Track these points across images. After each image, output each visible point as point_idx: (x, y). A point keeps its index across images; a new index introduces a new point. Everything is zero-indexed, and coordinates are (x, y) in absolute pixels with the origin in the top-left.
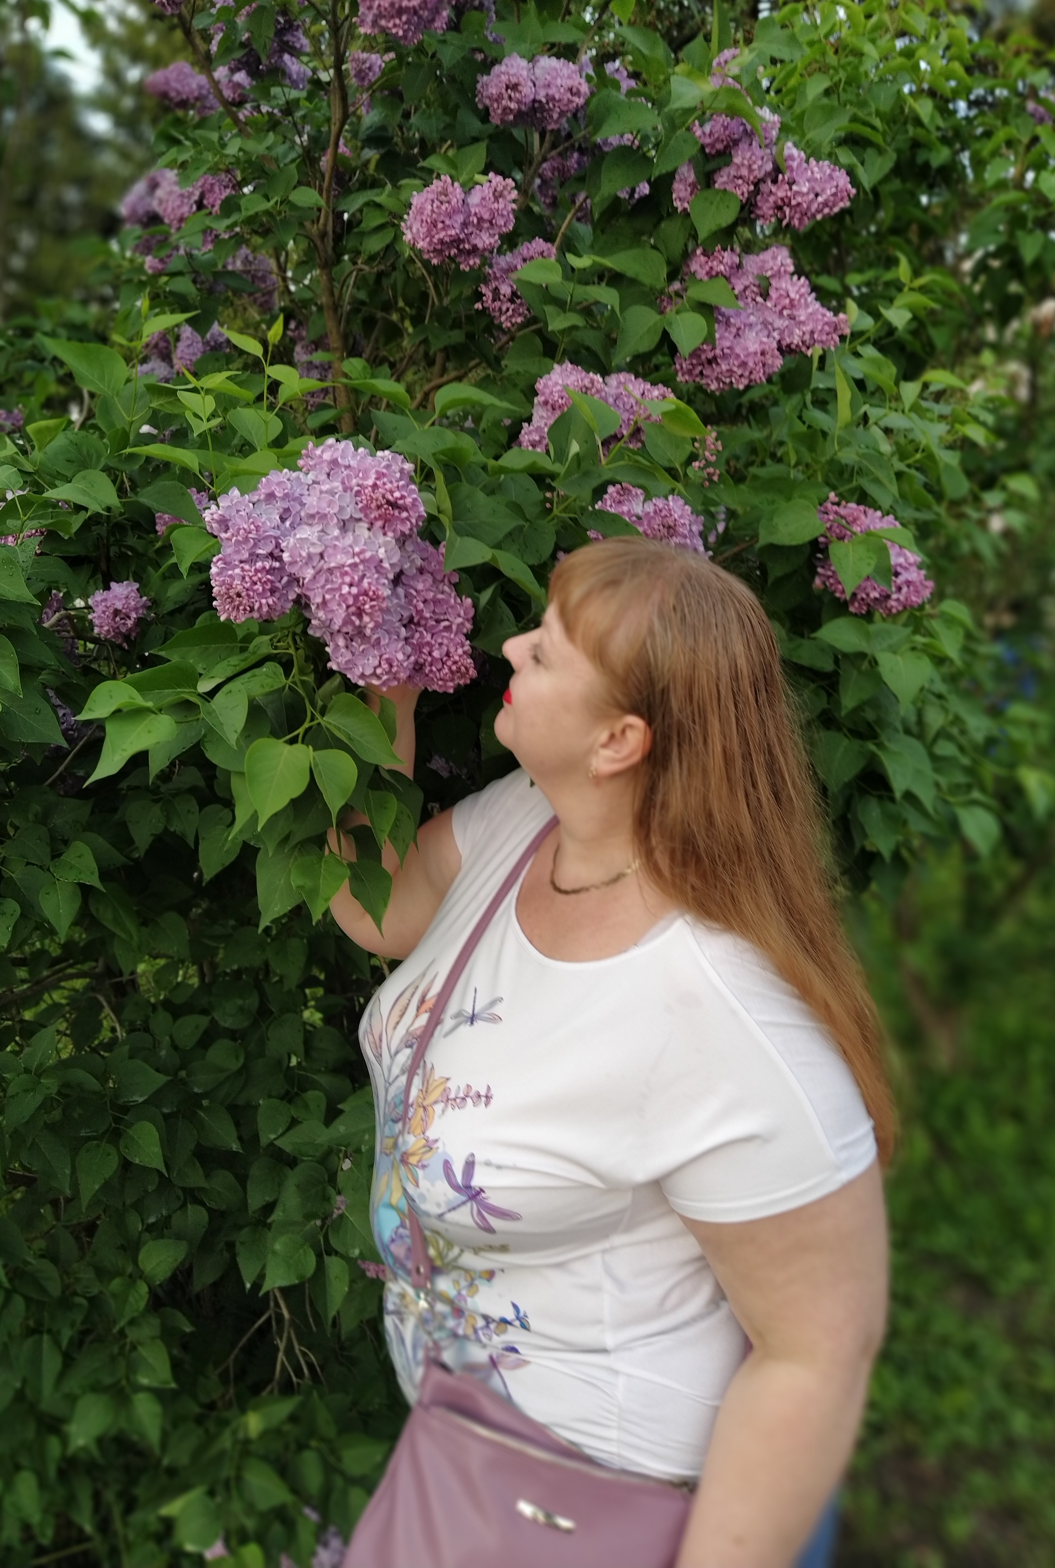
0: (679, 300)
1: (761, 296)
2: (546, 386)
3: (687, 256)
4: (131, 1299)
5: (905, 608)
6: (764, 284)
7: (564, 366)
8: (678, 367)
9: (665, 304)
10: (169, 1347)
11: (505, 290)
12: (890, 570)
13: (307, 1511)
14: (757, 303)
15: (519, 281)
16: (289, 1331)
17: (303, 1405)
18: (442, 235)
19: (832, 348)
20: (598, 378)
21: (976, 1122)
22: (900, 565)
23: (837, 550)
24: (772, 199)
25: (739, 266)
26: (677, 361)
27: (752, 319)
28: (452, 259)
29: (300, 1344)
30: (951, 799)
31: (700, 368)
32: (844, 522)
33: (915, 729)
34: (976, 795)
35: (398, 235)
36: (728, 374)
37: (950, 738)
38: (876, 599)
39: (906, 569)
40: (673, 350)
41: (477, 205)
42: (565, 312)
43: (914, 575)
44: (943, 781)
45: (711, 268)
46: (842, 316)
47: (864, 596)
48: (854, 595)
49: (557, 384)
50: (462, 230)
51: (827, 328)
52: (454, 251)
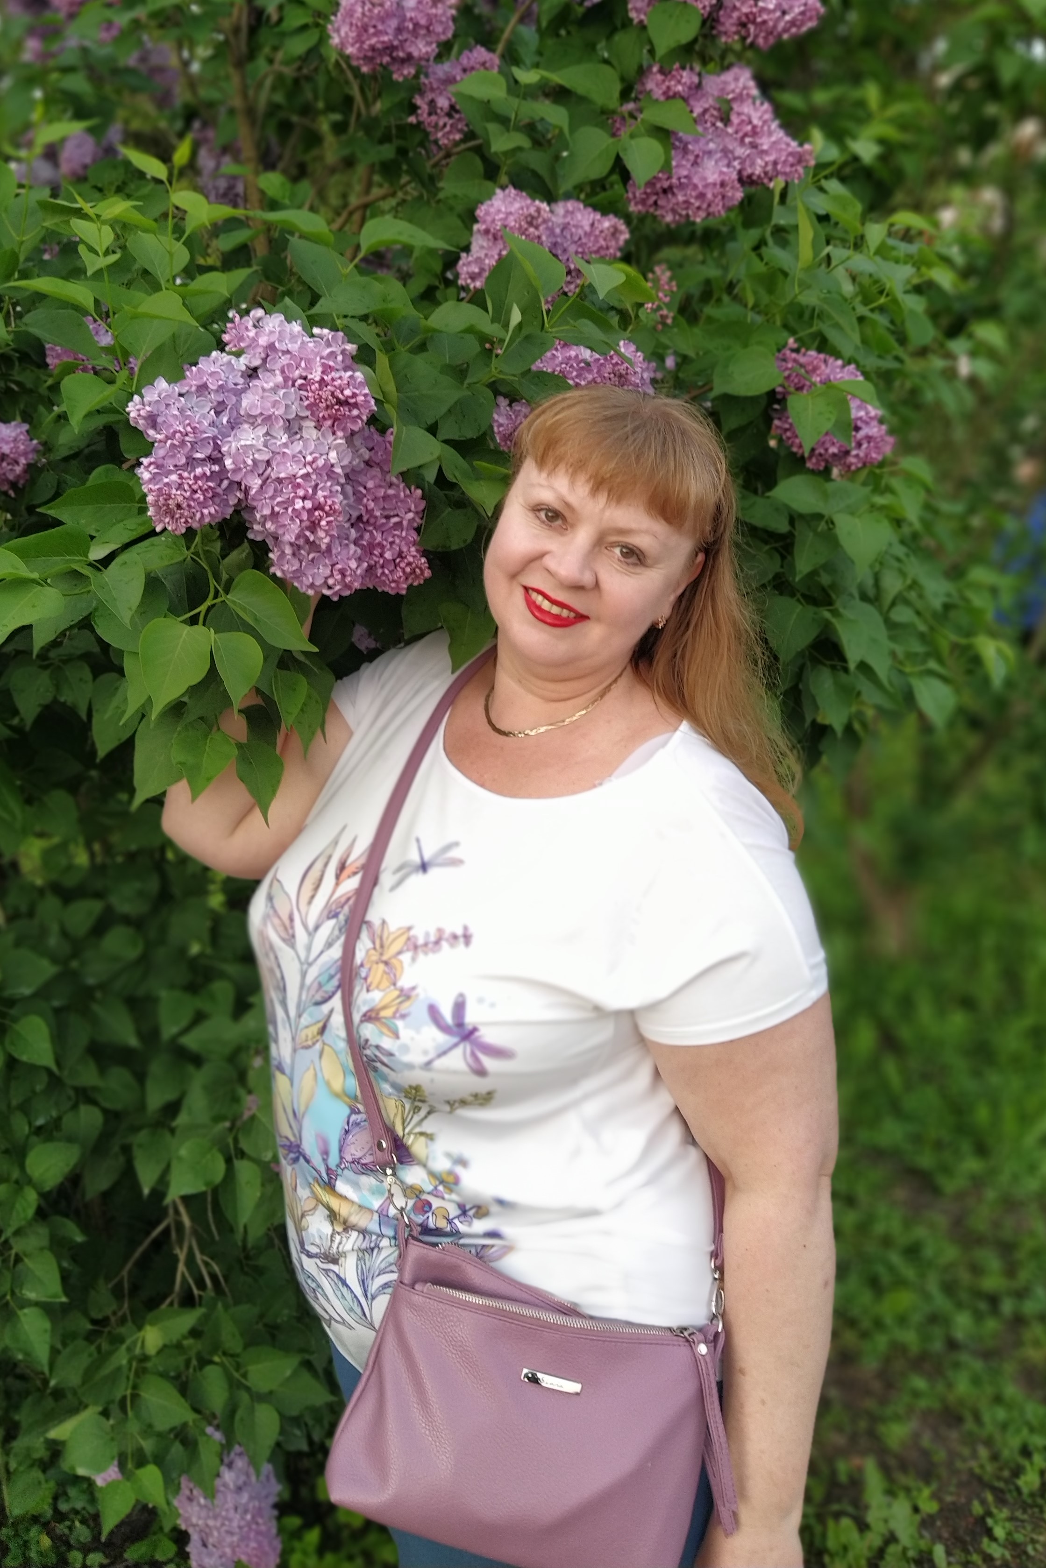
0: (632, 121)
1: (722, 120)
2: (487, 213)
3: (642, 72)
4: (18, 1206)
5: (864, 464)
6: (725, 107)
7: (507, 191)
8: (630, 195)
9: (618, 125)
10: (59, 1258)
11: (443, 103)
12: (850, 425)
13: (209, 1430)
14: (717, 128)
15: (459, 94)
16: (190, 1241)
17: (206, 1318)
18: (374, 41)
19: (796, 181)
20: (544, 206)
21: (925, 1011)
22: (860, 418)
23: (795, 403)
24: (735, 15)
25: (699, 86)
26: (630, 189)
27: (712, 146)
28: (385, 67)
29: (202, 1252)
30: (908, 669)
31: (654, 198)
32: (802, 371)
33: (871, 592)
34: (932, 665)
35: (324, 38)
36: (685, 206)
37: (907, 602)
38: (834, 455)
39: (867, 423)
40: (625, 176)
41: (413, 9)
42: (508, 130)
43: (874, 430)
44: (900, 650)
45: (669, 88)
46: (807, 147)
47: (822, 451)
48: (813, 450)
49: (499, 211)
50: (396, 36)
51: (791, 159)
52: (386, 59)
